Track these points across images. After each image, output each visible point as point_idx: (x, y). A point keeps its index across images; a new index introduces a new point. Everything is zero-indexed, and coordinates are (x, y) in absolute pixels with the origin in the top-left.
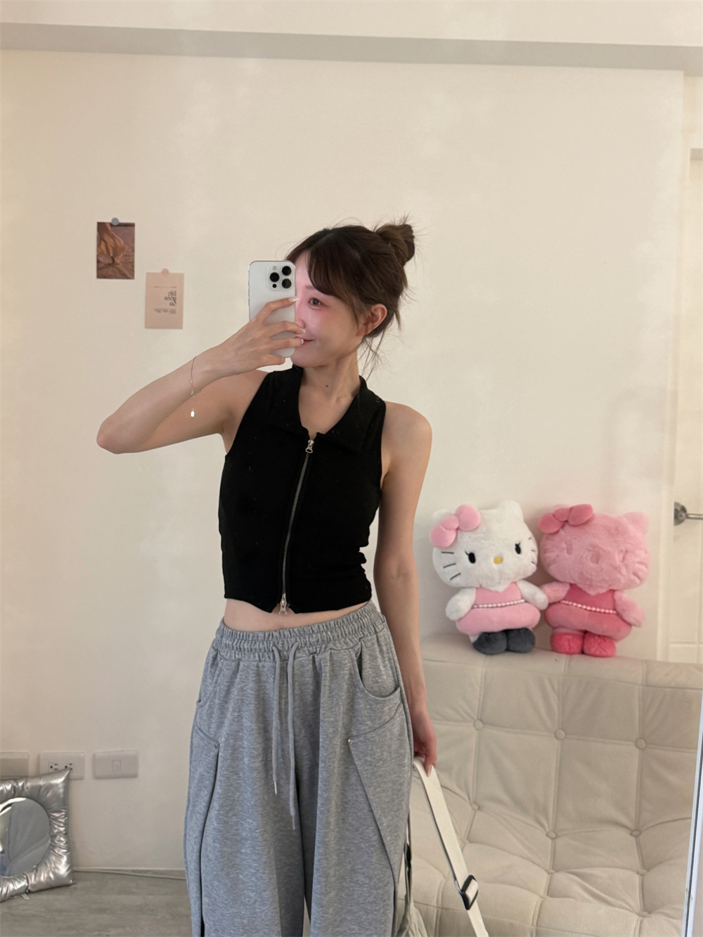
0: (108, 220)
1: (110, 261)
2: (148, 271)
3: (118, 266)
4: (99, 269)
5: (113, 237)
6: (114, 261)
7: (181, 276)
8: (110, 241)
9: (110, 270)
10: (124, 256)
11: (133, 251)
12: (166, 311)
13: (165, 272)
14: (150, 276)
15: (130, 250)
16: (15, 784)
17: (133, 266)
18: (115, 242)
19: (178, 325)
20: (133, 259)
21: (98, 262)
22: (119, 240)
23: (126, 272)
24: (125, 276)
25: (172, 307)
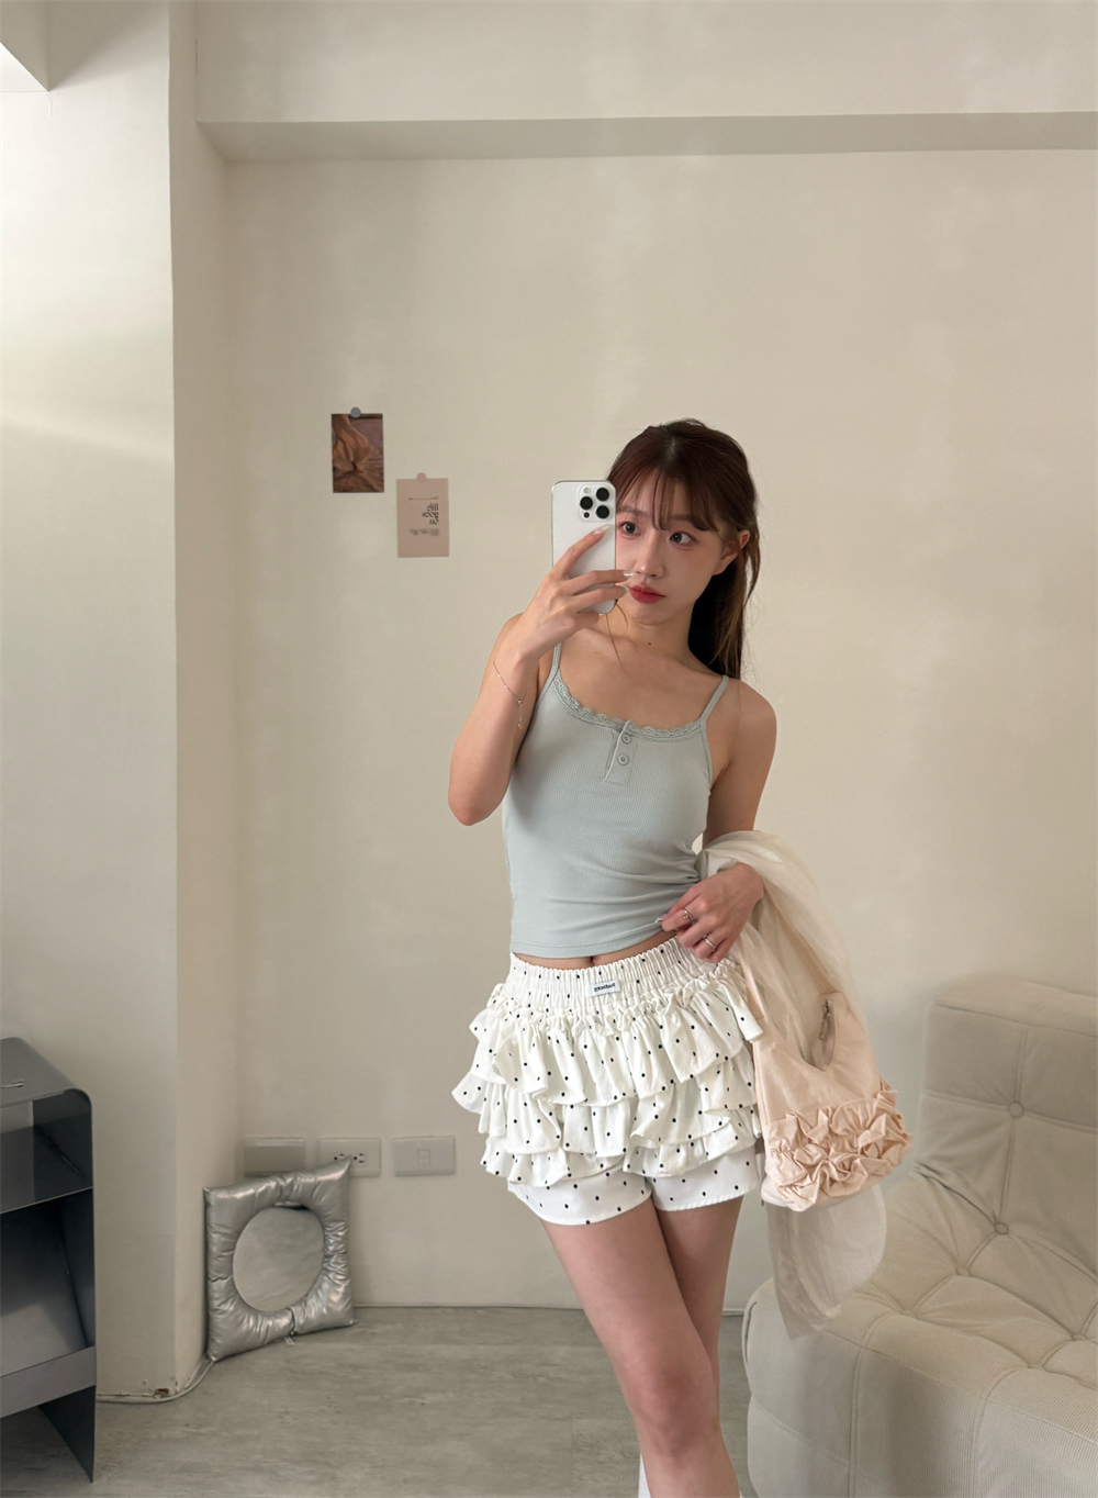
0: (344, 410)
1: (350, 468)
2: (400, 478)
3: (360, 474)
4: (336, 479)
5: (353, 434)
6: (355, 467)
7: (443, 484)
8: (349, 439)
9: (350, 482)
10: (370, 460)
11: (382, 453)
12: (424, 532)
13: (421, 477)
14: (401, 484)
15: (378, 452)
16: (282, 1183)
17: (382, 474)
18: (356, 440)
19: (443, 551)
20: (382, 464)
21: (334, 469)
22: (361, 438)
23: (373, 482)
24: (371, 489)
25: (434, 526)
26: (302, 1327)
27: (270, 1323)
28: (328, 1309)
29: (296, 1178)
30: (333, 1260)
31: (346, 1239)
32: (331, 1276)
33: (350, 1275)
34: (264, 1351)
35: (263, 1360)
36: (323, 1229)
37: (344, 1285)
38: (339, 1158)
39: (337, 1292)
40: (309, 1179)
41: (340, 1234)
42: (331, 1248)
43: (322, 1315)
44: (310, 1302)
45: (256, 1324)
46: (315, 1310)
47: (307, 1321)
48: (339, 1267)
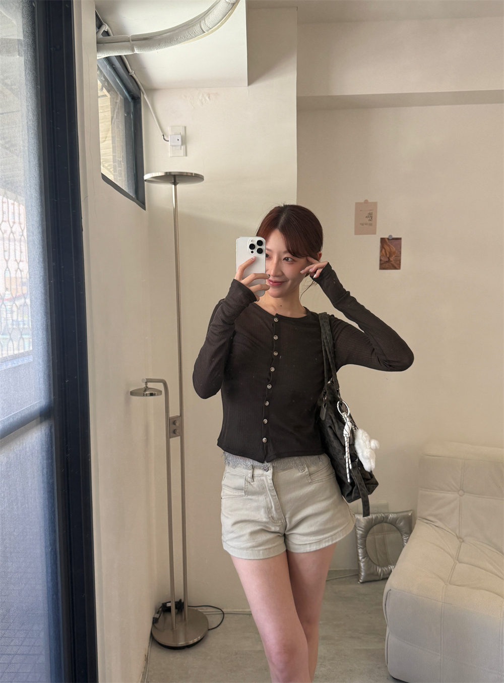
0: (386, 236)
1: (387, 260)
3: (391, 262)
4: (381, 264)
5: (389, 246)
6: (389, 259)
8: (387, 248)
9: (387, 265)
10: (396, 256)
11: (400, 253)
15: (399, 253)
17: (400, 262)
18: (390, 249)
20: (400, 258)
21: (381, 260)
22: (393, 248)
23: (396, 265)
24: (395, 268)
25: (370, 222)
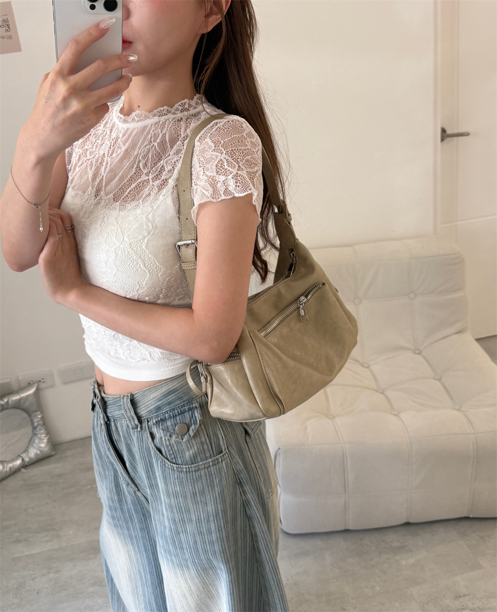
19: (18, 48)
26: (29, 462)
27: (11, 465)
28: (40, 451)
29: (9, 397)
30: (38, 429)
31: (42, 418)
32: (39, 436)
33: (48, 433)
34: (11, 478)
35: (11, 483)
36: (30, 416)
37: (46, 438)
38: (31, 383)
39: (44, 443)
40: (16, 398)
41: (39, 416)
42: (36, 424)
43: (36, 454)
44: (30, 451)
45: (4, 468)
46: (33, 453)
47: (30, 459)
48: (42, 431)
